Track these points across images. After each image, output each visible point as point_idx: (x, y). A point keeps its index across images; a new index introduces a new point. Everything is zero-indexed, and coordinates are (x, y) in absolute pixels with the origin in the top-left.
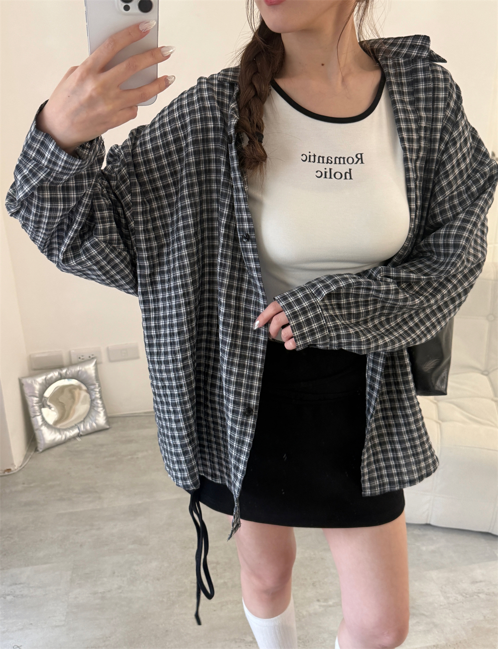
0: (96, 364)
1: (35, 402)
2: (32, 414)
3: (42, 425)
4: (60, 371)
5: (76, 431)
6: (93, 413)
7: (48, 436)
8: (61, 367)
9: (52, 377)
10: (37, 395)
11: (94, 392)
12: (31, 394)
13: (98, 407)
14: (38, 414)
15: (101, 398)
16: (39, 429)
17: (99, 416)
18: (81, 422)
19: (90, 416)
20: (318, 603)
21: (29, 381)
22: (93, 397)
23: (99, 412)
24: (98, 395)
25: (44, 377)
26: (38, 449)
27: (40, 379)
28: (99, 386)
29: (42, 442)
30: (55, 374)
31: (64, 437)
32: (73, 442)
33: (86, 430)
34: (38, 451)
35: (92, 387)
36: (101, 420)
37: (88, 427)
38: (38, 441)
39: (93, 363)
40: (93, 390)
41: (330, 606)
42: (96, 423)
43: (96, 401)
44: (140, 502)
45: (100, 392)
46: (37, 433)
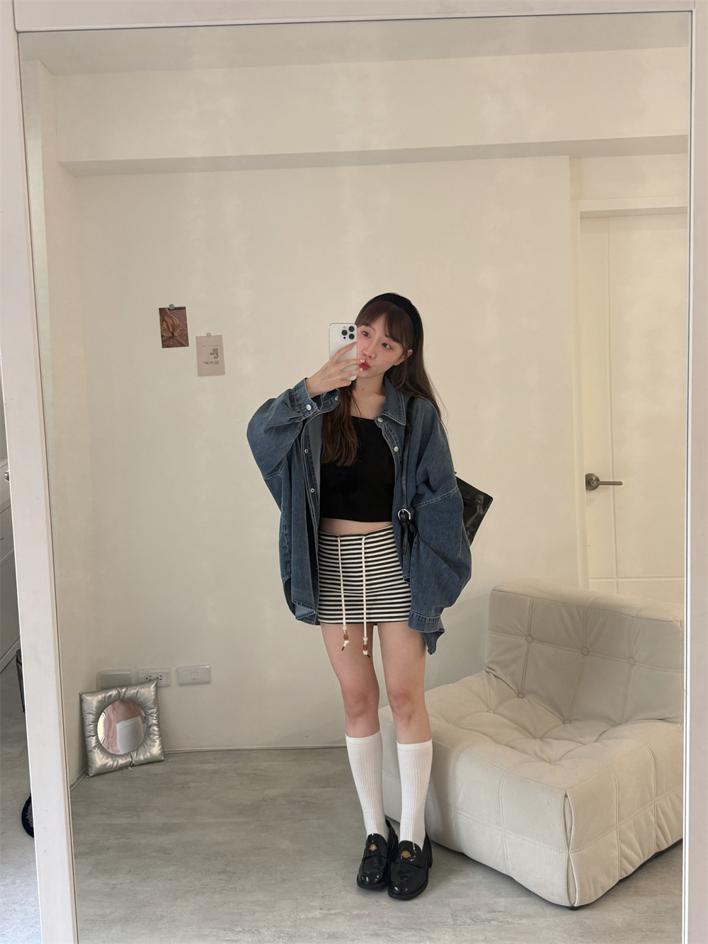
0: (157, 687)
1: (91, 720)
2: (88, 734)
3: (95, 747)
4: (120, 690)
5: (129, 759)
6: (149, 742)
7: (99, 760)
8: (122, 687)
9: (111, 695)
10: (94, 713)
11: (151, 718)
12: (89, 711)
13: (155, 735)
14: (93, 734)
15: (158, 725)
16: (91, 751)
17: (154, 746)
18: (134, 751)
19: (145, 745)
20: (320, 911)
21: (88, 698)
22: (150, 723)
23: (156, 742)
24: (155, 722)
25: (103, 695)
26: (89, 773)
27: (100, 697)
28: (158, 711)
29: (94, 766)
30: (114, 693)
31: (115, 763)
32: (125, 771)
33: (139, 759)
34: (88, 775)
35: (150, 711)
36: (156, 750)
37: (142, 757)
38: (90, 764)
39: (153, 686)
40: (150, 715)
41: (331, 914)
42: (150, 753)
43: (152, 728)
44: (176, 822)
45: (158, 718)
46: (89, 754)
